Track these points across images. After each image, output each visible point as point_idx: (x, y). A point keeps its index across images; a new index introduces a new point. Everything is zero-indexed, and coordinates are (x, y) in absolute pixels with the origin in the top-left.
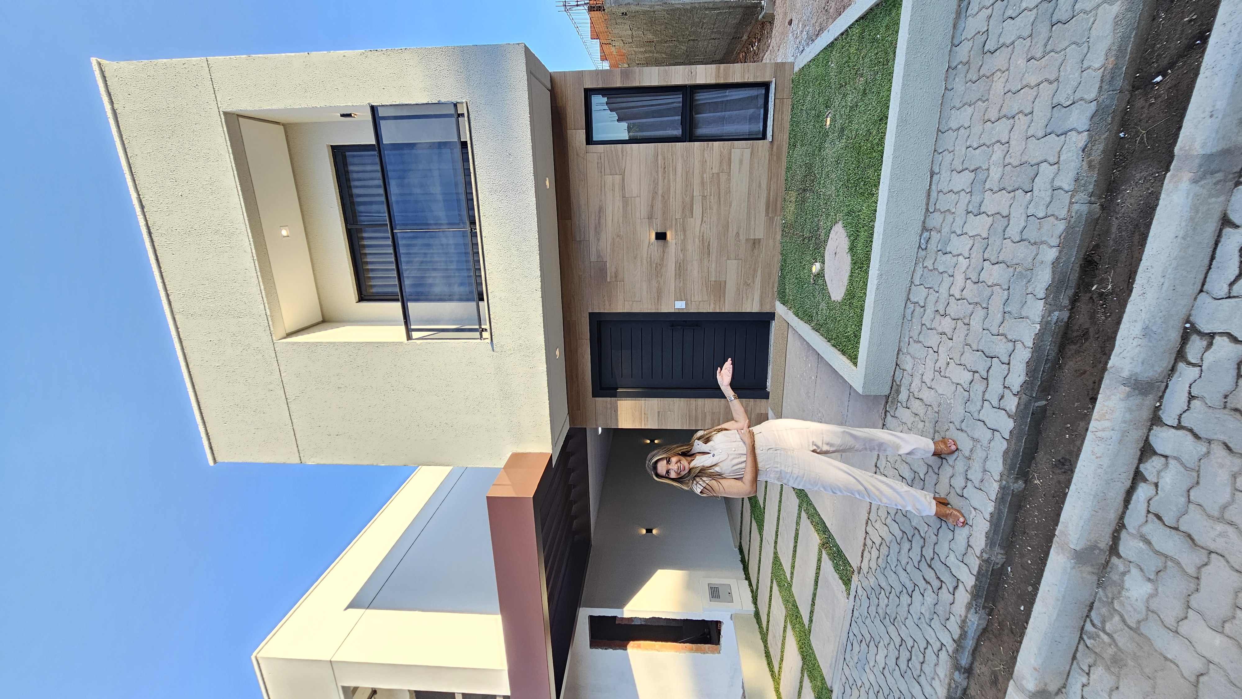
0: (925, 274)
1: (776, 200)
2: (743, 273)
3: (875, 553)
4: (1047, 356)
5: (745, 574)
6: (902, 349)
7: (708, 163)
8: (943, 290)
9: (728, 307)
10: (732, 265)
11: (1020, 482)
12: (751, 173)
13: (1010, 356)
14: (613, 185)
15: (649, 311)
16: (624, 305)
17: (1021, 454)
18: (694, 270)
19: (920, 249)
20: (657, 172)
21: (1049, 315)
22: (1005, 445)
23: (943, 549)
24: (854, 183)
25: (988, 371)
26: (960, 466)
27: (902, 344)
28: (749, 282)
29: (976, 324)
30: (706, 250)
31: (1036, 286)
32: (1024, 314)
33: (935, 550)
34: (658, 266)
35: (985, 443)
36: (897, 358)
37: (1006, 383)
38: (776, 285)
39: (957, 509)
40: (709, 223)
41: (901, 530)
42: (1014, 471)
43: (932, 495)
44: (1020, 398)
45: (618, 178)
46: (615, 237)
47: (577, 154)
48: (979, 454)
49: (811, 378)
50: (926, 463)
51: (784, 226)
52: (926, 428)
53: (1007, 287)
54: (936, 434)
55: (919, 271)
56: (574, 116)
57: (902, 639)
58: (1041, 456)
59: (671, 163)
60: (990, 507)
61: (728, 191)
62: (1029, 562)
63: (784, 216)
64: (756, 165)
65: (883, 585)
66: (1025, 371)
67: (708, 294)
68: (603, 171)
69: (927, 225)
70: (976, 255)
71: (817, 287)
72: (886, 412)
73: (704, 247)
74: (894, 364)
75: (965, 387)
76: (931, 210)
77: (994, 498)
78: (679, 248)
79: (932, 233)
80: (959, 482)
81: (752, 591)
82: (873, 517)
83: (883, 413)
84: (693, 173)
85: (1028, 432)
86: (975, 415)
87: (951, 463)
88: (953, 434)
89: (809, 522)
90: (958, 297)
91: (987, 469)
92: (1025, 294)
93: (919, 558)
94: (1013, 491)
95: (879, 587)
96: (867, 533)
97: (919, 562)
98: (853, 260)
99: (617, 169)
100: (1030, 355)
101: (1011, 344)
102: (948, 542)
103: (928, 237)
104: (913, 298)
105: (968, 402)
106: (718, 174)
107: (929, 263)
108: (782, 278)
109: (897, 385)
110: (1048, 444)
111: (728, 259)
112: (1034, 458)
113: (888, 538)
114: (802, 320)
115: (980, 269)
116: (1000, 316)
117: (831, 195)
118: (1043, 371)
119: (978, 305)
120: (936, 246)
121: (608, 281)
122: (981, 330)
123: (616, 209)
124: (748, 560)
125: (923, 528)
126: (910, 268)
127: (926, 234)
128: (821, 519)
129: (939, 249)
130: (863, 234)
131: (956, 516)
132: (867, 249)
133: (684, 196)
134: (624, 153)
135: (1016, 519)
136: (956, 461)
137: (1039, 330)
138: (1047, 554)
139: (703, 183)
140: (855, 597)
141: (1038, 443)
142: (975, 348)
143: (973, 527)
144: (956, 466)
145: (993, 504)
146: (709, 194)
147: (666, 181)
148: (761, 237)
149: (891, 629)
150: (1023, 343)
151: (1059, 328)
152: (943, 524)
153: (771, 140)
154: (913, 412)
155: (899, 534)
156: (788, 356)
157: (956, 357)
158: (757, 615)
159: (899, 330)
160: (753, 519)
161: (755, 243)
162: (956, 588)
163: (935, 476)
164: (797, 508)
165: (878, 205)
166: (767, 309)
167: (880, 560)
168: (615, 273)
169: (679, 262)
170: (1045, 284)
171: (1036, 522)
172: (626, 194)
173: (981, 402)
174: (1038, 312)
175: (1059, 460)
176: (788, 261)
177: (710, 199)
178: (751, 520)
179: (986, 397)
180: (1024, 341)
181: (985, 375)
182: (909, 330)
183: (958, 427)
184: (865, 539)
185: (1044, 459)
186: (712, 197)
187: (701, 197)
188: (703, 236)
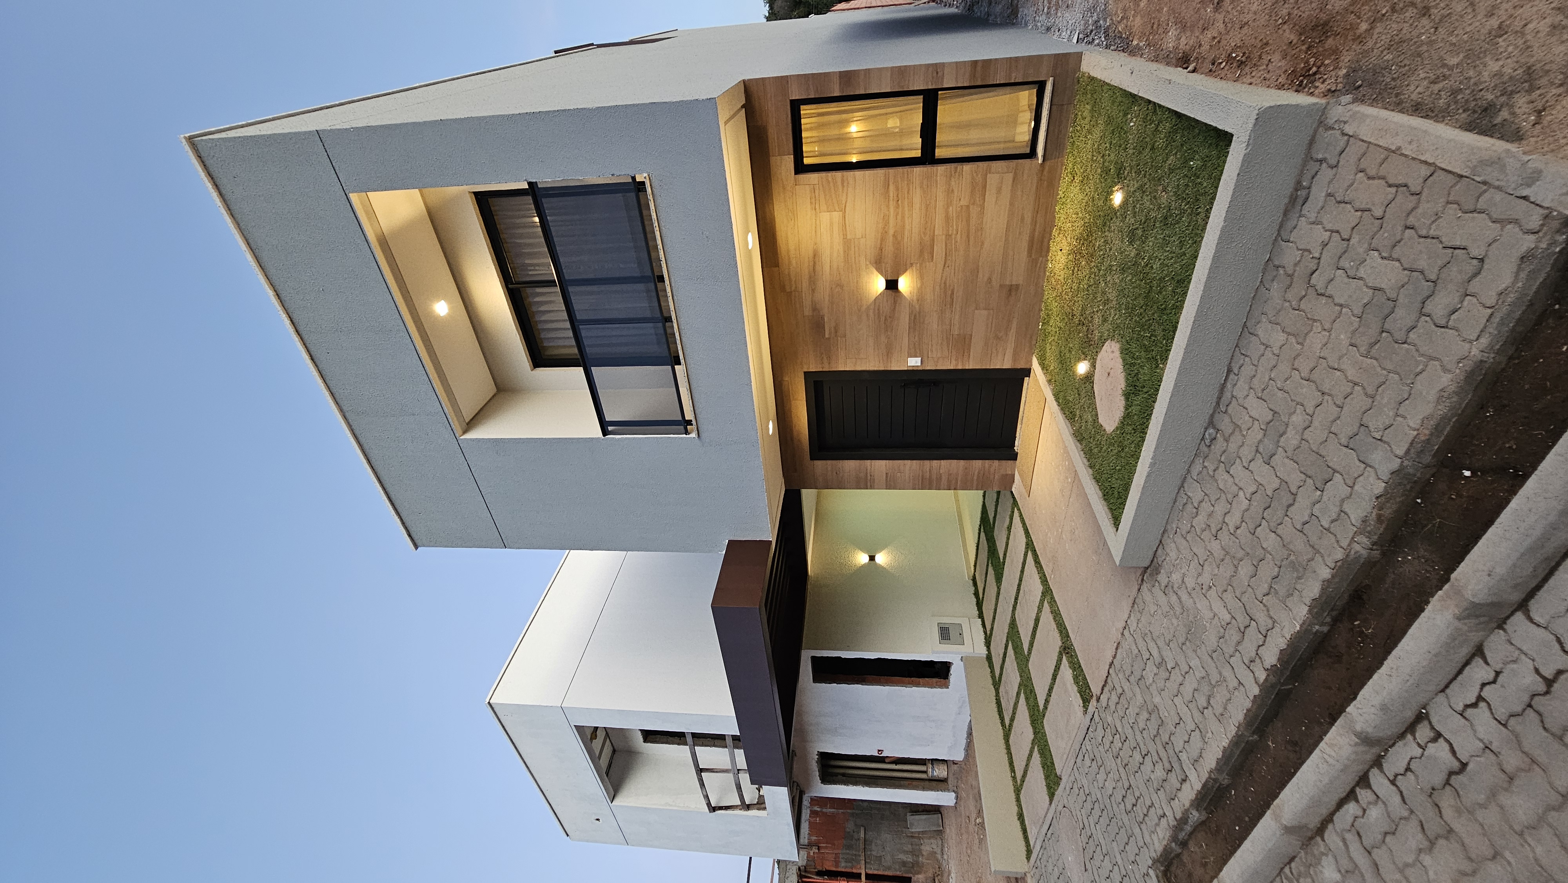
0: (1203, 475)
1: (1043, 237)
2: (994, 325)
3: (1115, 697)
4: (1301, 655)
5: (978, 610)
6: (1168, 533)
7: (956, 194)
8: (1219, 510)
9: (972, 364)
10: (981, 315)
11: (1255, 736)
12: (1012, 204)
13: (1268, 631)
14: (831, 224)
15: (876, 369)
16: (846, 364)
17: (1260, 719)
18: (933, 323)
19: (1203, 444)
20: (888, 206)
21: (1311, 624)
22: (1248, 703)
28: (1001, 334)
29: (1243, 573)
30: (949, 299)
31: (1305, 589)
32: (1289, 605)
34: (889, 320)
35: (1231, 687)
36: (1162, 536)
37: (1259, 652)
38: (1035, 338)
40: (953, 267)
42: (1252, 726)
44: (1268, 675)
45: (837, 216)
46: (834, 286)
47: (784, 188)
48: (1224, 692)
49: (1067, 478)
53: (1278, 565)
55: (1198, 466)
56: (778, 138)
57: (1130, 786)
58: (1280, 726)
59: (906, 193)
60: (1225, 742)
61: (980, 229)
64: (1019, 193)
65: (1120, 730)
66: (1277, 657)
67: (948, 349)
68: (817, 207)
69: (1214, 423)
70: (1257, 506)
72: (1143, 580)
75: (1222, 623)
76: (1222, 409)
77: (1230, 738)
78: (915, 298)
81: (985, 633)
83: (1140, 579)
84: (935, 207)
85: (1272, 702)
86: (1227, 656)
89: (1051, 617)
90: (1232, 532)
91: (1229, 709)
92: (1294, 587)
93: (1155, 733)
94: (1247, 740)
95: (1115, 727)
96: (1109, 675)
99: (836, 205)
100: (1285, 647)
101: (1271, 621)
103: (1214, 436)
104: (1188, 490)
105: (1222, 640)
106: (968, 207)
107: (1209, 466)
109: (1158, 565)
110: (1287, 720)
111: (976, 309)
112: (1272, 723)
115: (1258, 523)
116: (1266, 586)
118: (1295, 666)
119: (1249, 557)
120: (1219, 454)
121: (827, 336)
122: (1247, 584)
123: (835, 254)
124: (983, 598)
126: (1188, 457)
127: (1212, 432)
129: (1222, 460)
133: (922, 236)
134: (845, 184)
139: (947, 218)
140: (1091, 719)
141: (1279, 714)
143: (1208, 746)
146: (955, 233)
147: (899, 217)
148: (1021, 282)
149: (1121, 770)
153: (1040, 161)
154: (1170, 602)
157: (1219, 589)
158: (989, 658)
159: (1168, 513)
161: (1011, 290)
162: (1184, 780)
164: (1041, 594)
166: (1021, 365)
167: (1119, 706)
168: (835, 328)
169: (914, 313)
172: (848, 233)
173: (1234, 650)
174: (1302, 614)
175: (1293, 741)
177: (955, 238)
179: (1239, 649)
180: (1283, 629)
181: (1242, 628)
182: (1178, 518)
184: (1107, 677)
185: (1281, 731)
186: (959, 236)
187: (944, 237)
188: (945, 283)
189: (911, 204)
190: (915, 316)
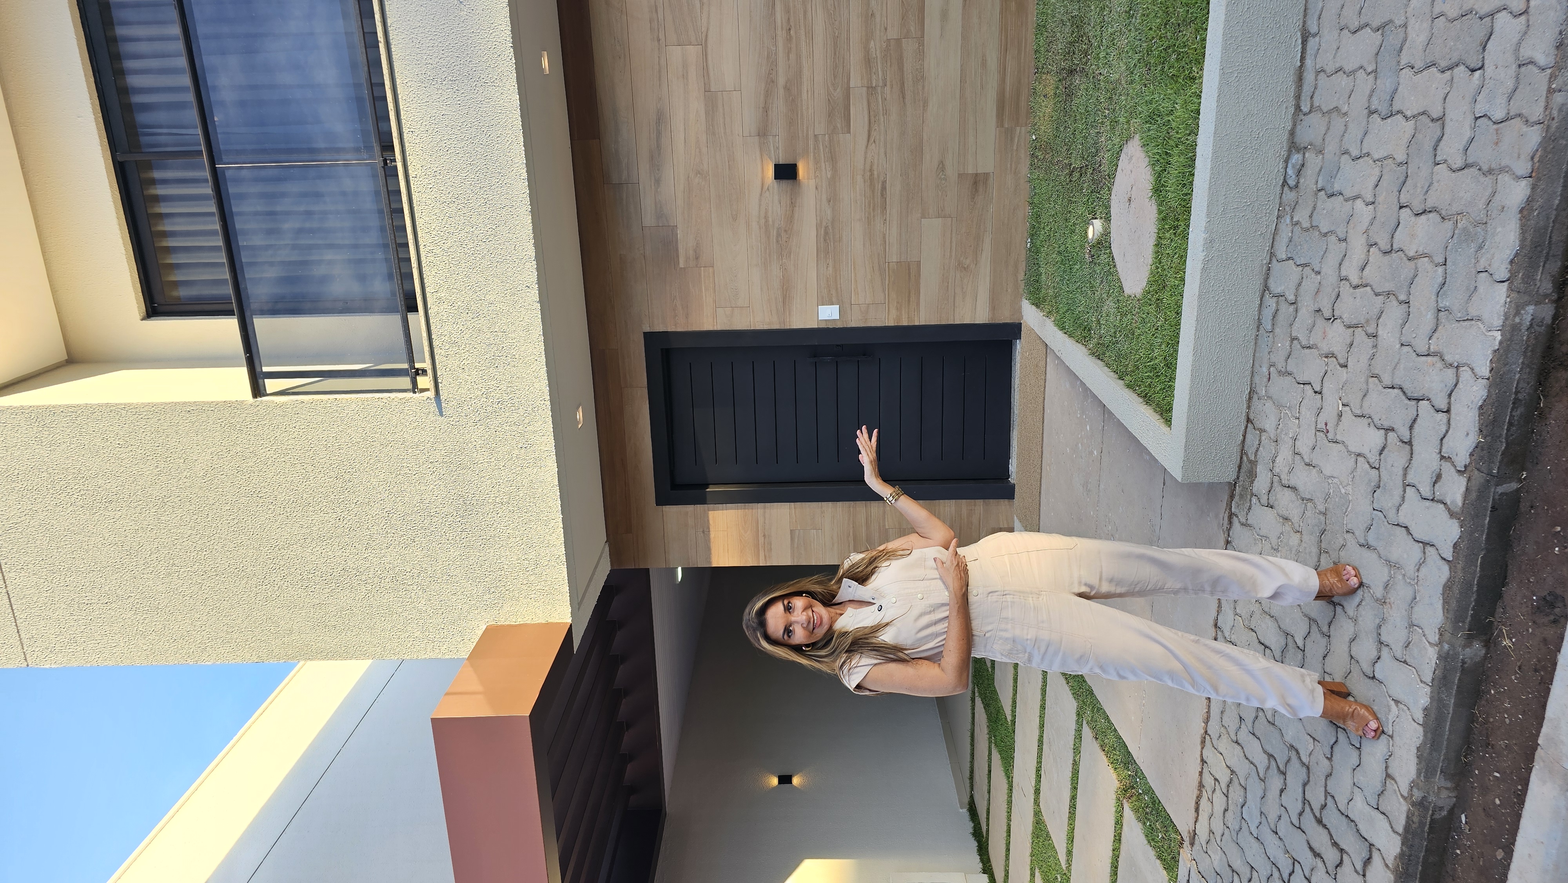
0: (1295, 238)
1: (1018, 93)
2: (954, 244)
3: (1219, 800)
4: (1516, 393)
5: (982, 860)
6: (1258, 389)
8: (1329, 269)
9: (926, 316)
10: (932, 228)
11: (1477, 645)
12: (965, 38)
13: (1450, 395)
14: (685, 65)
15: (766, 327)
16: (714, 319)
17: (1475, 589)
18: (855, 241)
19: (1286, 188)
20: (774, 38)
21: (1517, 313)
22: (1445, 572)
23: (1341, 787)
24: (1159, 56)
25: (1411, 428)
26: (1368, 617)
27: (1257, 379)
28: (968, 261)
29: (1388, 334)
30: (878, 199)
31: (1493, 255)
32: (1473, 312)
33: (1328, 788)
34: (783, 233)
35: (1410, 569)
36: (1249, 407)
37: (1443, 450)
38: (1022, 266)
39: (1365, 703)
40: (882, 145)
41: (1265, 752)
42: (1463, 622)
43: (1316, 676)
44: (1469, 480)
45: (693, 50)
46: (692, 175)
48: (1400, 594)
49: (1091, 453)
50: (1306, 615)
51: (1036, 147)
52: (1304, 545)
53: (1442, 260)
54: (1323, 556)
55: (1285, 232)
58: (1513, 592)
60: (1422, 697)
61: (920, 77)
62: (1498, 802)
63: (1035, 128)
66: (1477, 425)
67: (884, 291)
68: (659, 38)
69: (1297, 139)
70: (1387, 198)
71: (1098, 269)
72: (1231, 516)
73: (873, 192)
74: (1243, 419)
75: (1371, 461)
76: (1305, 108)
77: (1428, 678)
78: (824, 197)
79: (1307, 155)
80: (1366, 650)
82: (1214, 728)
83: (1226, 519)
84: (848, 39)
85: (1486, 544)
86: (1391, 515)
87: (1351, 612)
88: (1353, 554)
89: (1096, 744)
90: (1356, 281)
91: (1415, 622)
92: (1474, 272)
93: (1299, 806)
94: (1463, 662)
95: (1228, 869)
96: (1203, 761)
97: (1300, 814)
98: (1160, 212)
99: (689, 34)
100: (1484, 393)
101: (1451, 372)
102: (1350, 771)
103: (1300, 162)
104: (1276, 287)
105: (1378, 491)
106: (898, 41)
107: (1301, 215)
108: (1034, 252)
109: (1250, 462)
110: (1523, 567)
111: (923, 217)
112: (1500, 596)
113: (1243, 768)
114: (1070, 336)
115: (1393, 224)
116: (1430, 316)
117: (1118, 81)
118: (1511, 424)
119: (1392, 297)
120: (1314, 181)
121: (682, 266)
122: (1398, 346)
123: (692, 116)
125: (1306, 746)
126: (1267, 226)
127: (1296, 158)
128: (1120, 738)
129: (1320, 186)
130: (1177, 160)
131: (1363, 717)
132: (1185, 191)
133: (831, 89)
135: (1472, 719)
136: (1361, 608)
137: (1501, 343)
138: (1525, 783)
139: (868, 61)
141: (1507, 566)
142: (1387, 381)
143: (1394, 738)
144: (1360, 619)
145: (1428, 690)
146: (881, 84)
147: (792, 56)
148: (989, 168)
150: (1472, 369)
151: (1536, 338)
152: (1342, 736)
154: (1281, 513)
155: (1261, 760)
156: (1047, 411)
157: (1355, 402)
159: (1251, 351)
160: (993, 745)
161: (978, 182)
162: (1368, 861)
163: (1324, 641)
164: (1075, 718)
165: (1203, 100)
166: (1005, 317)
167: (1229, 814)
168: (695, 250)
169: (824, 224)
170: (1508, 252)
171: (1507, 721)
172: (710, 85)
173: (1401, 490)
174: (1498, 307)
175: (1544, 599)
176: (1044, 218)
177: (882, 92)
178: (990, 748)
179: (1410, 479)
180: (1474, 365)
181: (1406, 435)
182: (1267, 350)
183: (1362, 541)
184: (1201, 773)
185: (1519, 598)
186: (887, 89)
187: (865, 89)
188: (871, 170)
189: (810, 35)
190: (826, 227)
